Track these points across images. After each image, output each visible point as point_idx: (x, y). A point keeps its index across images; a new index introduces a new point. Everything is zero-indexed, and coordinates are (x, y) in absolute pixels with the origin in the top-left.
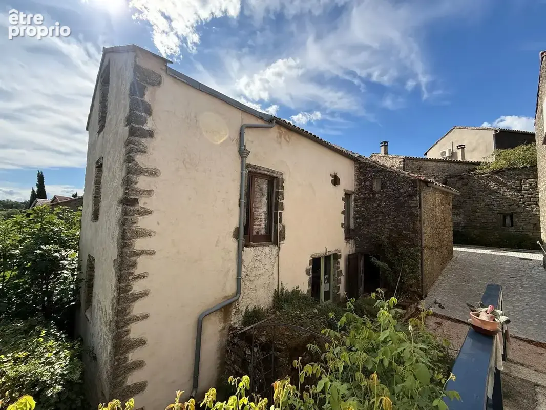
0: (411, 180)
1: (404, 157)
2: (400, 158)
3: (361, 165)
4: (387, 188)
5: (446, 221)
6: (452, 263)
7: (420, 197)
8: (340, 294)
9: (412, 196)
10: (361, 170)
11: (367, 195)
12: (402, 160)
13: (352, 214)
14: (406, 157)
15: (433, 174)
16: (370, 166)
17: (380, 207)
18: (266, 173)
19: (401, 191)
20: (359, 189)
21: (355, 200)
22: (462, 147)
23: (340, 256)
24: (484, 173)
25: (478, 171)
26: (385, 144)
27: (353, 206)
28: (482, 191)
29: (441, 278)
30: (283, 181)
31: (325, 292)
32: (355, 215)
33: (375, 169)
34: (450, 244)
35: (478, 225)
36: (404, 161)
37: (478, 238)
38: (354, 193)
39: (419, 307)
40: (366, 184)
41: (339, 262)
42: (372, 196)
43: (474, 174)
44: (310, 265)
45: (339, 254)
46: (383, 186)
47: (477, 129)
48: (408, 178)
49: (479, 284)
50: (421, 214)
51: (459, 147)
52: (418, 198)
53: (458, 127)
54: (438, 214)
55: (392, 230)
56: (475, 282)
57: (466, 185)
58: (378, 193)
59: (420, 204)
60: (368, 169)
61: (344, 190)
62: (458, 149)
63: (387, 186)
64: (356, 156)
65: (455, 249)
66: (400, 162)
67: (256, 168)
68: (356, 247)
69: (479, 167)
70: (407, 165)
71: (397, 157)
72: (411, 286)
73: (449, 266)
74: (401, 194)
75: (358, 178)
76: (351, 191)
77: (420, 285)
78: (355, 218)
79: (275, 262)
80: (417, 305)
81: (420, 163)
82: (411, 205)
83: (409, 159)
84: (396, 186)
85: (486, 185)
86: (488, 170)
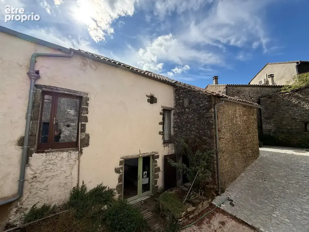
0: (207, 96)
1: (226, 85)
2: (224, 86)
3: (177, 88)
4: (192, 104)
5: (250, 128)
6: (256, 161)
7: (214, 109)
8: (157, 186)
9: (208, 109)
10: (177, 92)
11: (180, 110)
12: (225, 87)
13: (172, 125)
14: (227, 85)
15: (249, 95)
16: (182, 88)
17: (189, 119)
18: (66, 92)
19: (201, 105)
20: (176, 106)
21: (174, 114)
22: (272, 76)
23: (158, 157)
24: (287, 92)
25: (283, 91)
26: (216, 78)
27: (172, 118)
28: (286, 106)
29: (243, 174)
30: (88, 99)
31: (143, 185)
32: (174, 125)
33: (185, 90)
34: (256, 147)
35: (285, 131)
36: (226, 88)
37: (284, 141)
38: (173, 109)
39: (213, 203)
40: (180, 102)
41: (156, 161)
42: (183, 110)
43: (279, 93)
44: (120, 165)
45: (156, 155)
46: (190, 103)
47: (283, 63)
48: (206, 94)
49: (274, 181)
50: (215, 122)
51: (269, 76)
52: (213, 110)
53: (270, 64)
54: (239, 123)
55: (195, 136)
56: (271, 180)
57: (274, 102)
58: (187, 108)
59: (215, 115)
60: (181, 91)
61: (162, 107)
62: (269, 77)
63: (192, 102)
64: (173, 82)
65: (260, 149)
66: (224, 89)
67: (52, 89)
68: (175, 149)
69: (283, 88)
70: (229, 90)
71: (222, 85)
72: (208, 183)
73: (253, 164)
74: (201, 107)
75: (175, 98)
76: (171, 108)
77: (217, 183)
78: (174, 128)
79: (75, 164)
80: (212, 201)
81: (239, 88)
82: (209, 116)
83: (230, 86)
84: (198, 102)
85: (289, 101)
86: (289, 90)
